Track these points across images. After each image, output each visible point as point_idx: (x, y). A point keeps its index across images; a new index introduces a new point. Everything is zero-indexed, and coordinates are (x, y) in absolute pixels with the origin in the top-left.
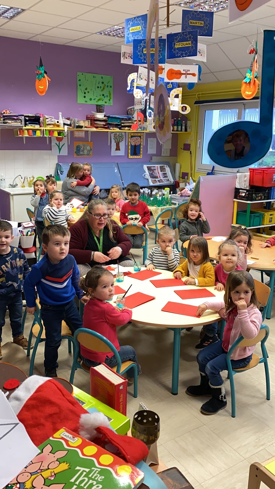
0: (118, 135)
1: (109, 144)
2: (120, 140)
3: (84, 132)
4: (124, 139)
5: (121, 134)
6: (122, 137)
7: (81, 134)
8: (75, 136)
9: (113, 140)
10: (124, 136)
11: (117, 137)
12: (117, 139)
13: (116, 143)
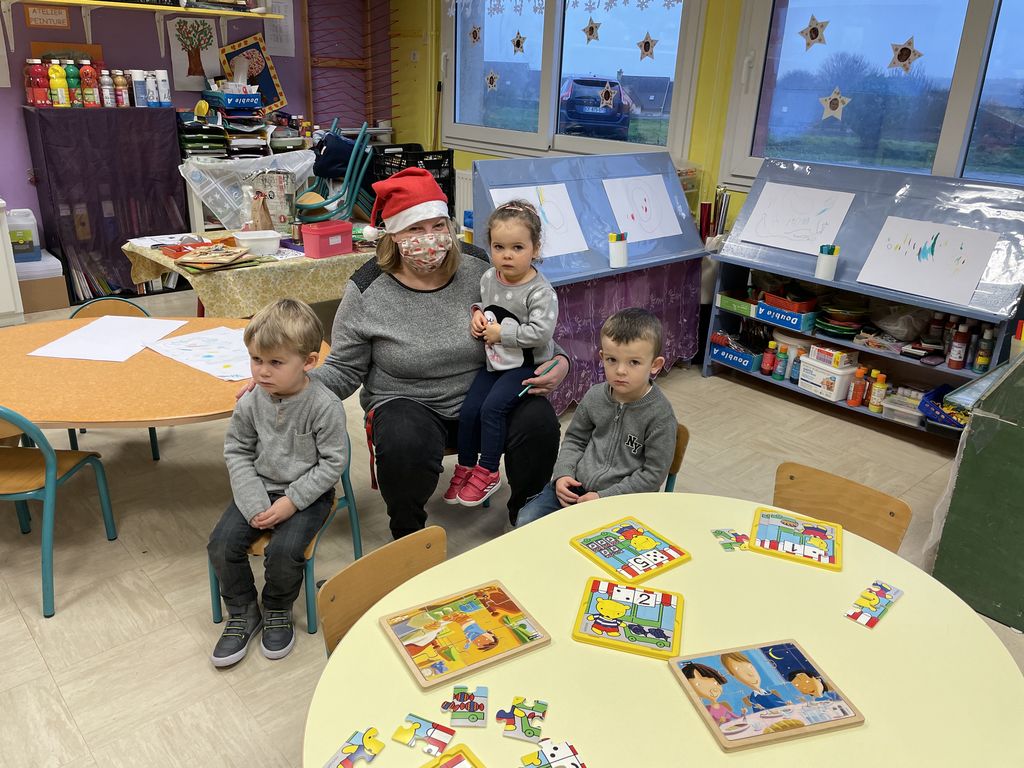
0: (192, 26)
1: (163, 54)
2: (200, 42)
3: (64, 12)
4: (215, 39)
5: (204, 24)
6: (206, 35)
7: (54, 17)
8: (33, 23)
9: (174, 40)
10: (214, 31)
11: (190, 32)
12: (188, 38)
13: (189, 52)
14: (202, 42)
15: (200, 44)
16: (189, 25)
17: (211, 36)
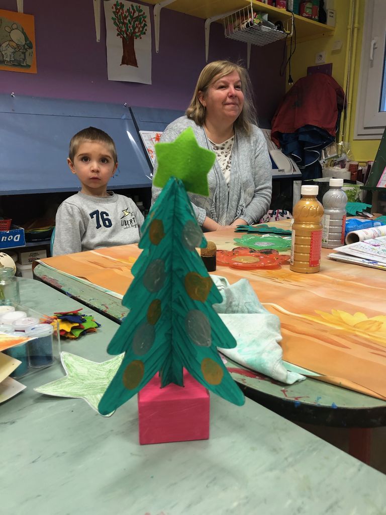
0: (128, 10)
1: (98, 39)
2: (134, 29)
4: (148, 29)
5: (140, 11)
6: (140, 23)
9: (110, 23)
10: (148, 20)
11: (126, 18)
12: (124, 23)
13: (124, 39)
14: (137, 30)
15: (134, 32)
16: (125, 9)
17: (145, 25)
